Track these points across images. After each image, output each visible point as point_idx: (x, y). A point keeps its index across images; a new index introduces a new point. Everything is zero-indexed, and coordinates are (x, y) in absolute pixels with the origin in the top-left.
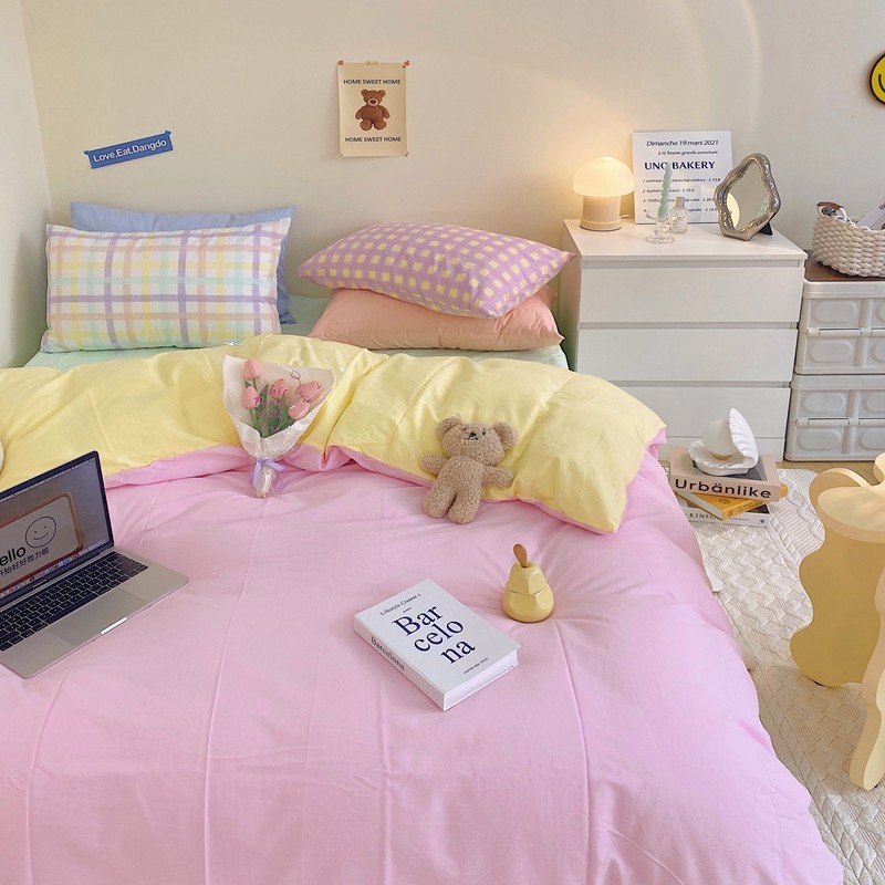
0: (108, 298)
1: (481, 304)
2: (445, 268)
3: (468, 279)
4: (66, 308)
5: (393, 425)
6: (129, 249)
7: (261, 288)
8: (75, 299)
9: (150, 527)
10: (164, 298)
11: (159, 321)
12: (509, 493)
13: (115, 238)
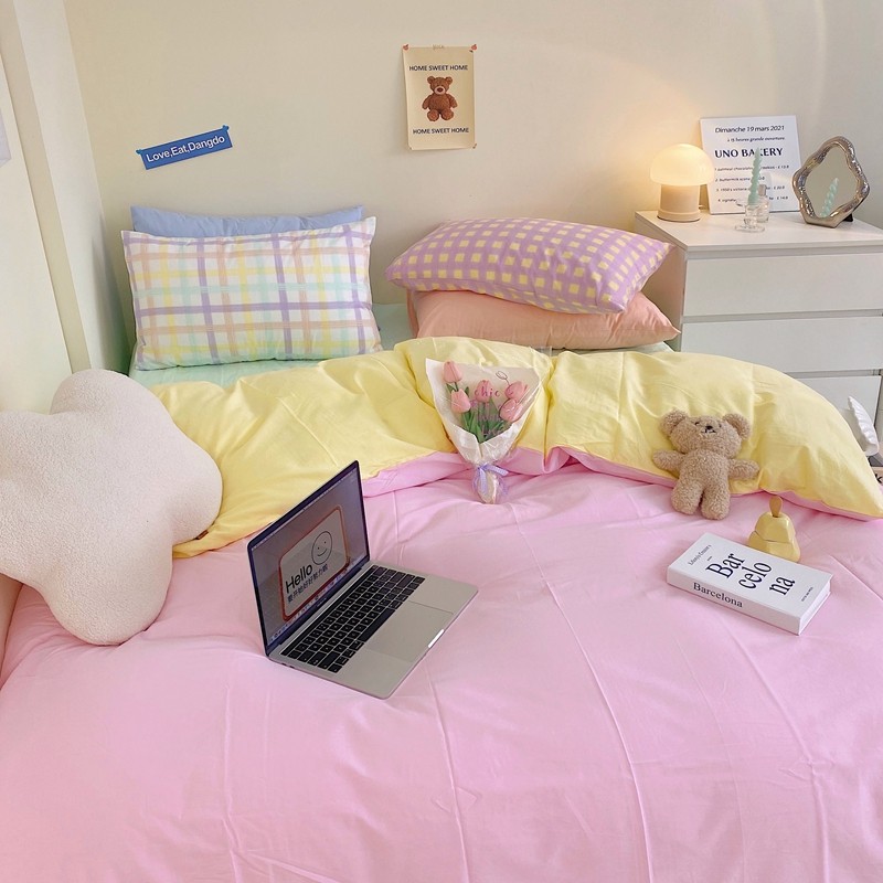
0: (207, 309)
1: (610, 298)
2: (559, 262)
3: (589, 274)
4: (162, 321)
5: (612, 421)
6: (220, 255)
7: (359, 293)
8: (169, 311)
9: (403, 538)
10: (265, 307)
11: (263, 331)
12: (754, 486)
13: (200, 243)
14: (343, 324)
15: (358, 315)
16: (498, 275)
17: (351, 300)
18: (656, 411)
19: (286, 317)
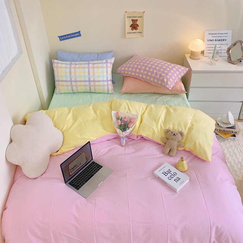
0: (71, 81)
1: (167, 86)
2: (157, 75)
3: (164, 79)
4: (61, 83)
5: (153, 129)
6: (75, 68)
7: (108, 78)
8: (62, 81)
9: (101, 155)
10: (85, 81)
11: (84, 87)
12: (183, 149)
13: (71, 64)
14: (104, 86)
15: (108, 83)
16: (142, 76)
17: (106, 79)
18: (165, 127)
19: (90, 84)
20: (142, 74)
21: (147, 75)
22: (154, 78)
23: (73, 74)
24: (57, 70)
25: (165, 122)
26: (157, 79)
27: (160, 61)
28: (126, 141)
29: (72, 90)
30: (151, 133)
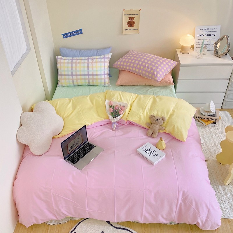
0: (72, 75)
1: (157, 79)
2: (149, 68)
3: (154, 72)
4: (63, 77)
5: (140, 116)
6: (76, 63)
7: (105, 72)
8: (65, 75)
9: (94, 137)
10: (84, 75)
11: (84, 80)
12: (164, 131)
13: (72, 60)
14: (101, 79)
15: (105, 77)
16: (136, 69)
17: (103, 73)
18: (150, 114)
19: (89, 77)
20: (136, 68)
21: (140, 69)
22: (146, 71)
23: (74, 69)
24: (60, 65)
25: (151, 109)
26: (148, 72)
27: (153, 56)
28: (117, 126)
29: (73, 83)
30: (138, 118)
